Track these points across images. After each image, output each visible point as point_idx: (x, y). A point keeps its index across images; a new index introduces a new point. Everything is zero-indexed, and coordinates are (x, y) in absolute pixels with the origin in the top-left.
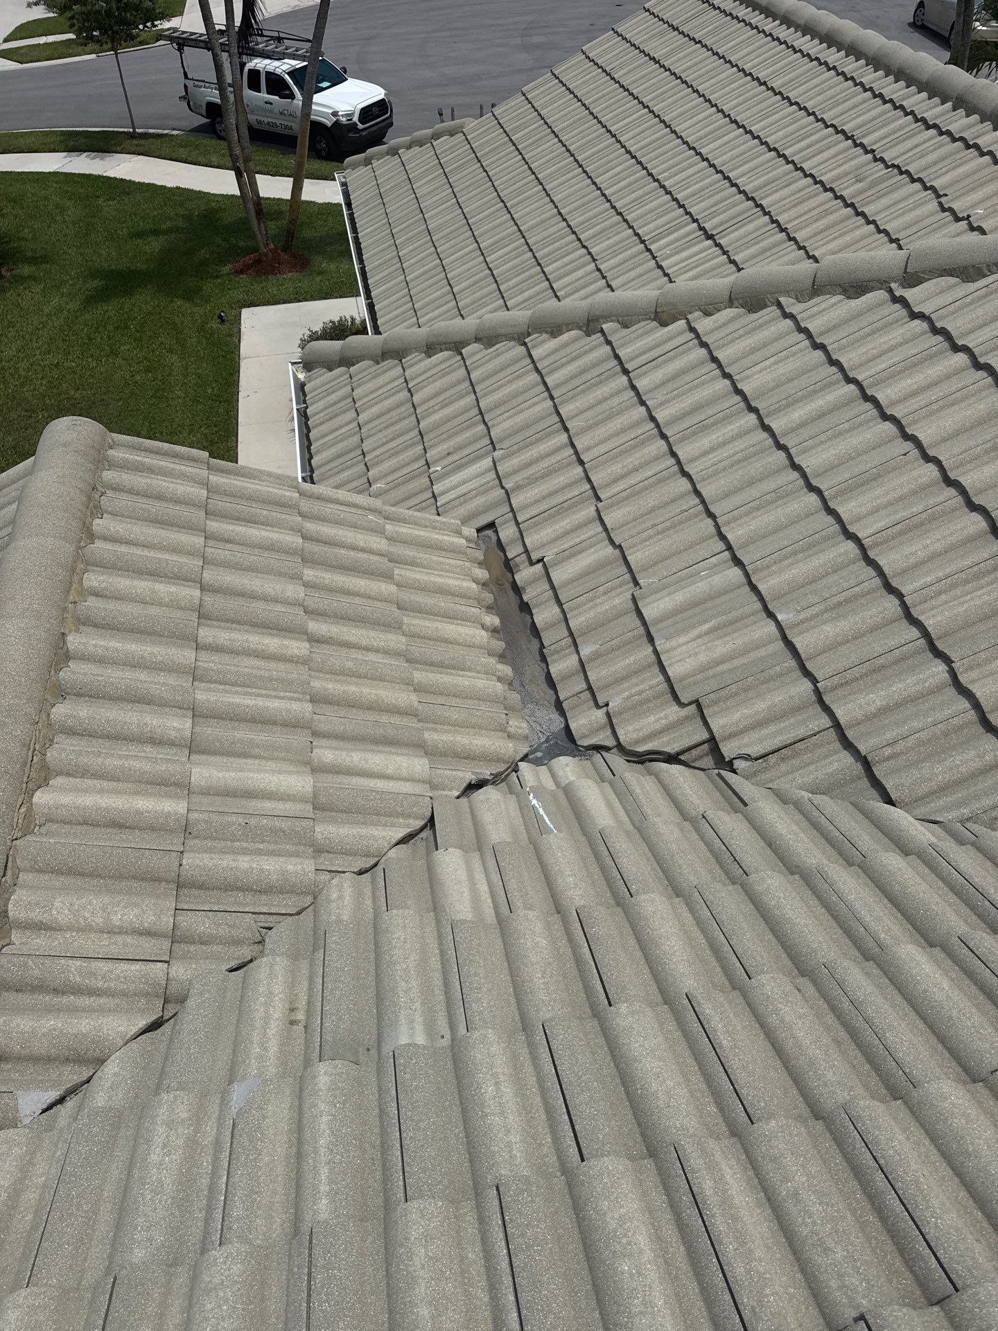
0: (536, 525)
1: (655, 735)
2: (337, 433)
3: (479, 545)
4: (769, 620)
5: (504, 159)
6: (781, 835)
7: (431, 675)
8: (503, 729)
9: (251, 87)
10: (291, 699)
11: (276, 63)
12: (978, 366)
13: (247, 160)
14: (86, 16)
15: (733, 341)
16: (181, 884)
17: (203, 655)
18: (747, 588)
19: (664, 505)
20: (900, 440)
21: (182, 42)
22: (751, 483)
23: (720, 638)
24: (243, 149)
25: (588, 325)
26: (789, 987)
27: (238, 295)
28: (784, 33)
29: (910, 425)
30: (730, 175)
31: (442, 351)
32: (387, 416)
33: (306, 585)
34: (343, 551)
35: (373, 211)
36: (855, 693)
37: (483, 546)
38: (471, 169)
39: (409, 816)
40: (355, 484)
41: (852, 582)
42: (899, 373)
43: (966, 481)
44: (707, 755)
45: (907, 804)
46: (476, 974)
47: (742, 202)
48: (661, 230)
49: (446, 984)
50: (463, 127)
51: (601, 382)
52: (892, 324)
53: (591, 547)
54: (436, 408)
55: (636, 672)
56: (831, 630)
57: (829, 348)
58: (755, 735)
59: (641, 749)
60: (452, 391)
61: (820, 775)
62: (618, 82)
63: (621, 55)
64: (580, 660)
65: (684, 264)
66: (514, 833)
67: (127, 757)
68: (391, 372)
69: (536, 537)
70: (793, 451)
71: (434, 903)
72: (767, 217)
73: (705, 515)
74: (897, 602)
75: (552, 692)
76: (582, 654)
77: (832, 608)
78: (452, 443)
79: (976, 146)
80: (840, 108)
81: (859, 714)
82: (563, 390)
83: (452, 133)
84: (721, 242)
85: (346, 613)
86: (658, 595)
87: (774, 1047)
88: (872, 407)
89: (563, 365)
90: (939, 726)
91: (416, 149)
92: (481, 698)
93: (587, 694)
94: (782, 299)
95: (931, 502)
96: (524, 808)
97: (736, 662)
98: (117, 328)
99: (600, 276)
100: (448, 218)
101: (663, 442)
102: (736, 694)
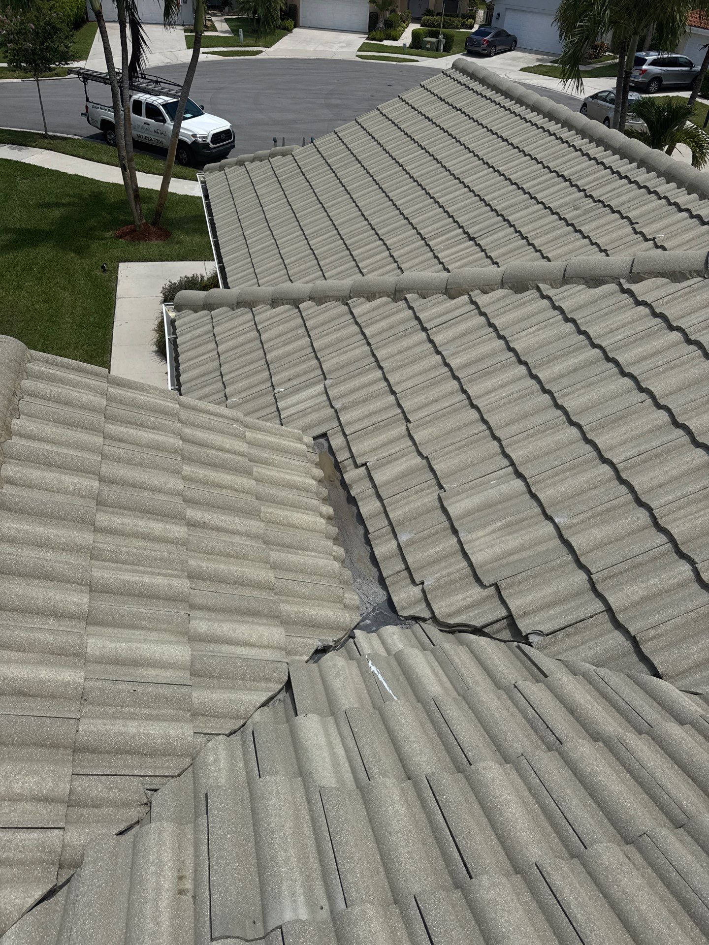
0: (359, 437)
1: (463, 610)
2: (201, 358)
3: (315, 450)
4: (548, 522)
5: (322, 175)
6: (581, 705)
7: (283, 555)
8: (340, 601)
9: (134, 112)
10: (171, 576)
11: (154, 98)
12: (689, 341)
13: (130, 160)
14: (17, 52)
15: (504, 312)
16: (78, 749)
17: (100, 537)
18: (528, 496)
19: (459, 429)
20: (636, 391)
21: (87, 76)
22: (525, 416)
23: (510, 534)
24: (127, 152)
25: (395, 294)
26: (622, 857)
27: (117, 253)
28: (518, 109)
29: (643, 381)
30: (485, 198)
31: (283, 304)
32: (241, 349)
33: (184, 478)
34: (213, 452)
35: (224, 202)
36: (621, 584)
37: (318, 451)
38: (297, 180)
39: (270, 680)
40: (215, 397)
41: (611, 497)
42: (632, 343)
43: (691, 425)
44: (505, 629)
45: (671, 678)
46: (347, 843)
47: (494, 217)
48: (436, 232)
49: (320, 852)
50: (292, 151)
51: (406, 336)
52: (622, 308)
53: (403, 456)
54: (279, 345)
55: (445, 557)
56: (598, 533)
57: (578, 322)
58: (544, 614)
59: (452, 621)
60: (291, 334)
61: (599, 650)
62: (404, 131)
63: (405, 113)
64: (399, 545)
65: (454, 256)
66: (360, 698)
67: (33, 629)
68: (244, 316)
69: (360, 446)
70: (556, 395)
71: (300, 768)
72: (512, 228)
73: (491, 438)
74: (647, 514)
75: (375, 570)
76: (400, 540)
77: (596, 516)
78: (293, 372)
79: (656, 193)
80: (560, 160)
81: (626, 602)
82: (378, 339)
83: (284, 154)
84: (481, 243)
85: (216, 502)
86: (459, 497)
87: (620, 919)
88: (614, 366)
89: (376, 322)
90: (690, 614)
91: (257, 163)
92: (320, 574)
93: (405, 573)
94: (541, 285)
95: (666, 439)
96: (365, 673)
97: (525, 554)
98: (24, 269)
99: (393, 261)
100: (281, 211)
101: (455, 382)
102: (526, 580)
